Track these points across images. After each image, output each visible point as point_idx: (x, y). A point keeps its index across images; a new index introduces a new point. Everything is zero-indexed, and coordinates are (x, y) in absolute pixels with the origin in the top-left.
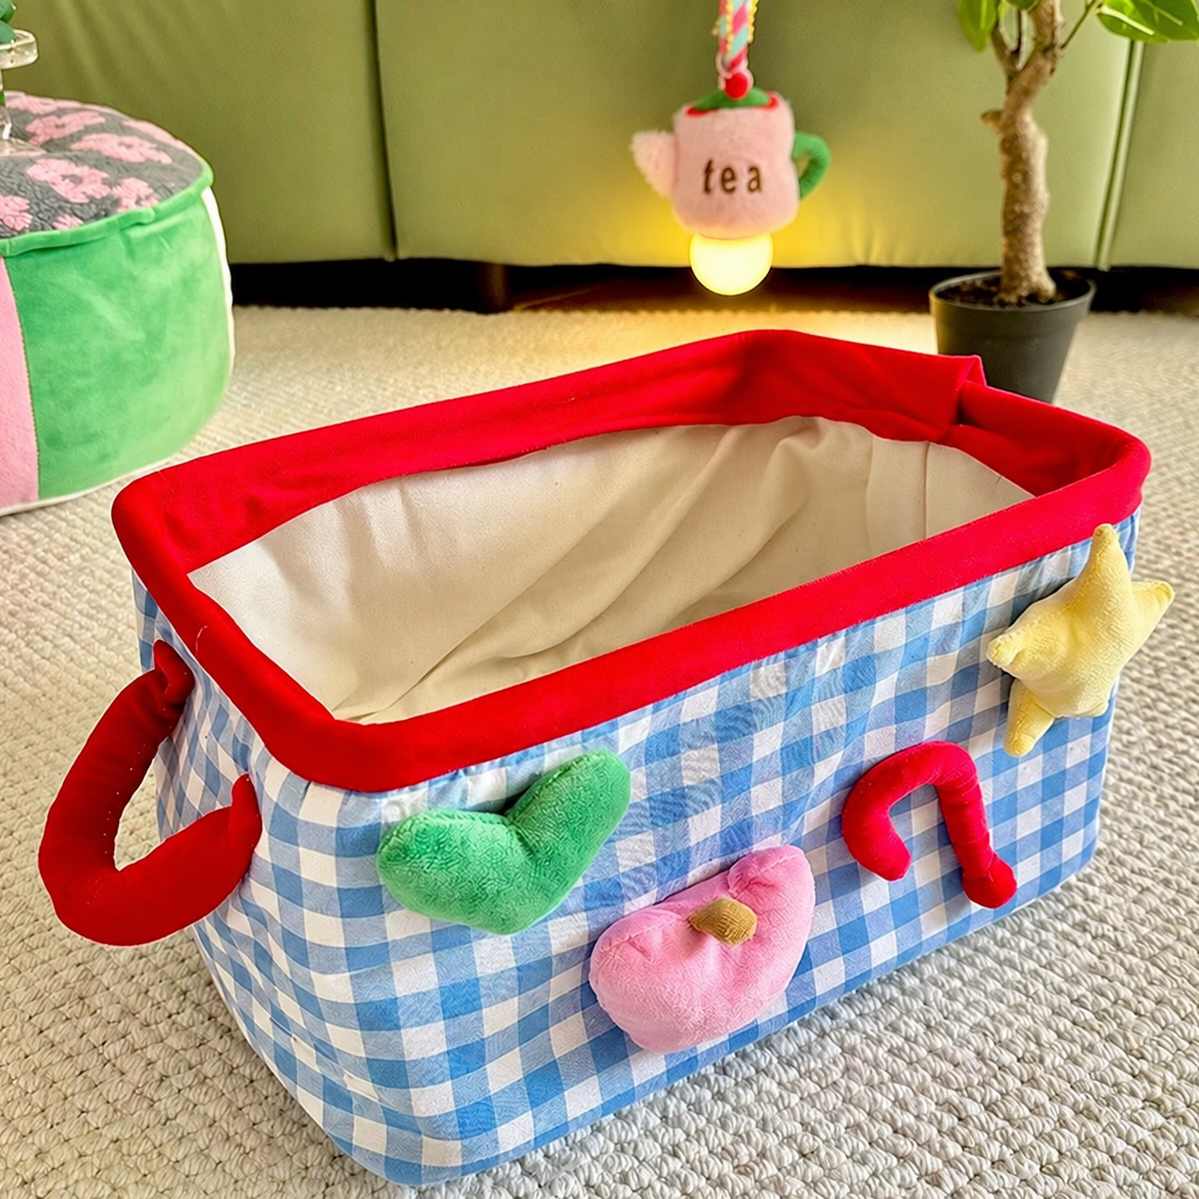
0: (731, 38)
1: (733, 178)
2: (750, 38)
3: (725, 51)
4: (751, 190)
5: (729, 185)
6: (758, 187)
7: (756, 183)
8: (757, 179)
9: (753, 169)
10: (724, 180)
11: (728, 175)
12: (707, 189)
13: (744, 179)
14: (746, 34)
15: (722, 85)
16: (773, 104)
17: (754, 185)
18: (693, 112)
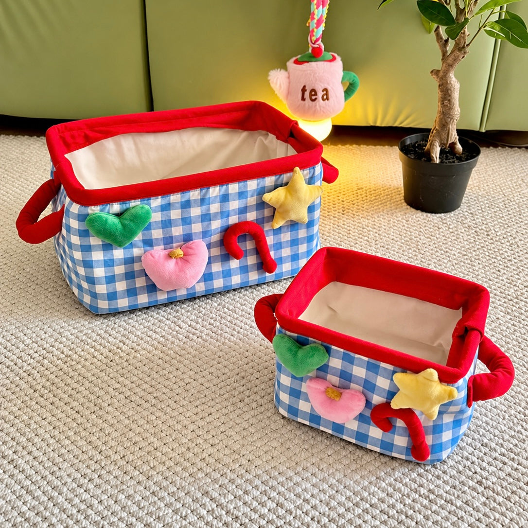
0: (315, 30)
1: (316, 94)
2: (324, 29)
3: (312, 35)
4: (323, 100)
5: (313, 98)
6: (327, 99)
7: (326, 96)
8: (327, 94)
9: (326, 90)
10: (311, 95)
11: (313, 93)
12: (303, 99)
13: (320, 94)
14: (322, 27)
15: (310, 51)
16: (334, 59)
17: (325, 97)
18: (297, 62)
